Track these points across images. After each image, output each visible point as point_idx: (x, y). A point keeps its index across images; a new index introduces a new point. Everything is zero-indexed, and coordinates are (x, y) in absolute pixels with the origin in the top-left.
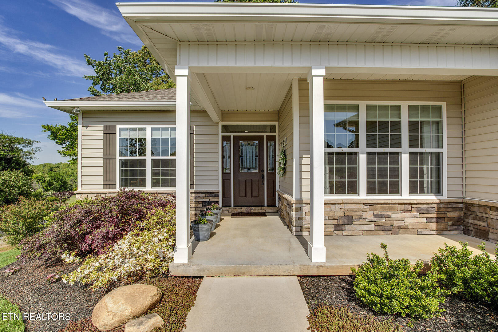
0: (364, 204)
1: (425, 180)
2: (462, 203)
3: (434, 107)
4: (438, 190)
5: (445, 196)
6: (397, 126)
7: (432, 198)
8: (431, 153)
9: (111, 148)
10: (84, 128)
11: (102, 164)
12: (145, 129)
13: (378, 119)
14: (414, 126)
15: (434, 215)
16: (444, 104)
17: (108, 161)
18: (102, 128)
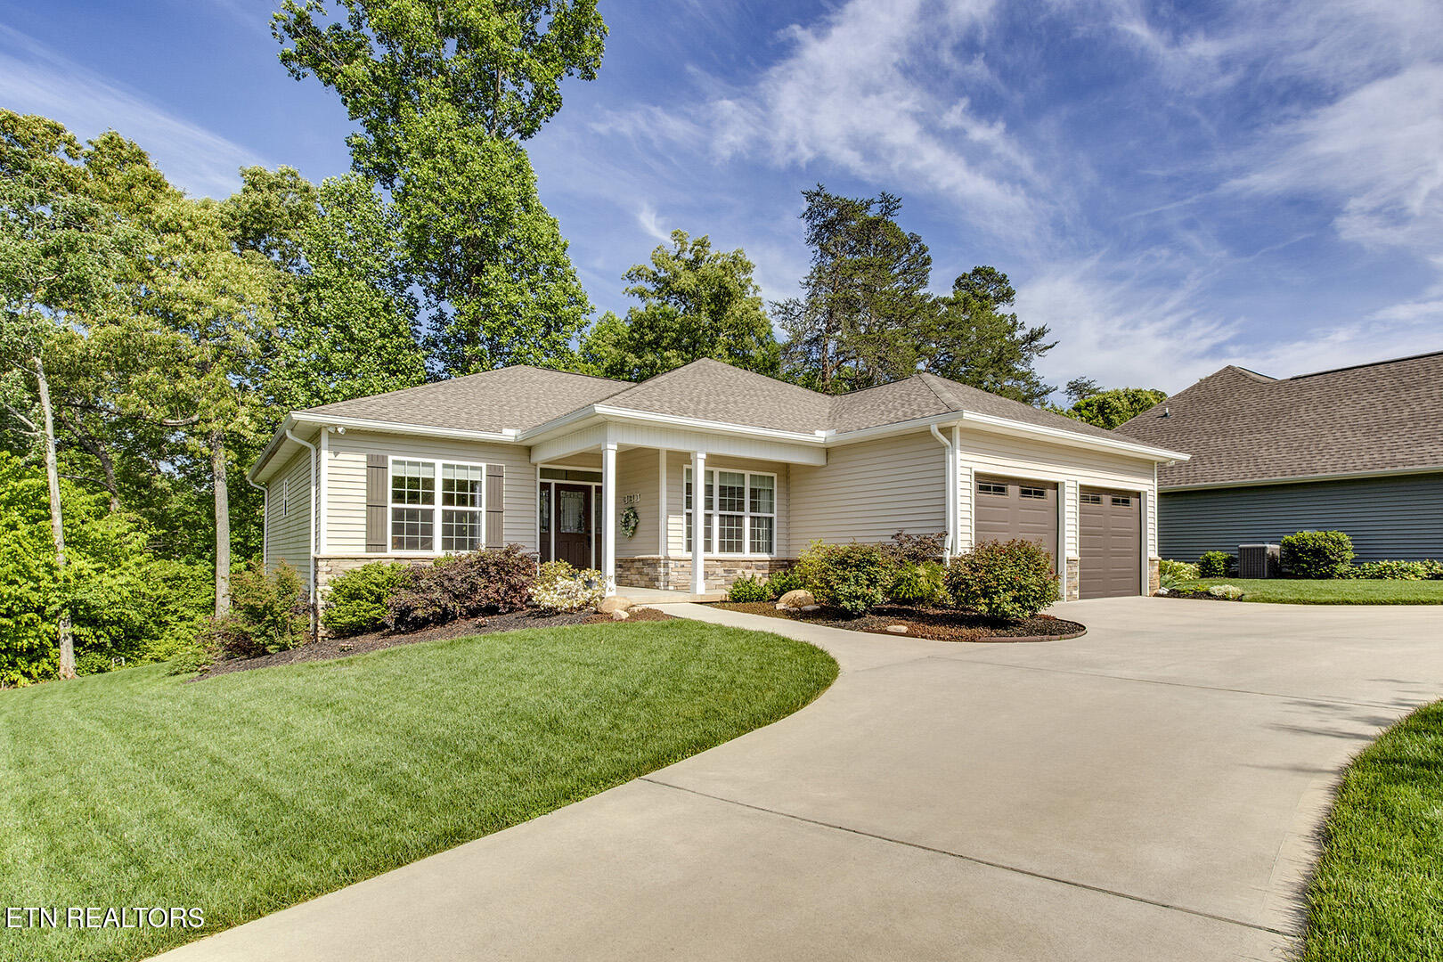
0: (717, 561)
1: (761, 541)
2: (786, 561)
3: (768, 477)
4: (770, 551)
5: (775, 555)
6: (741, 491)
7: (765, 556)
8: (766, 518)
9: (380, 491)
10: (332, 456)
11: (364, 514)
12: (432, 465)
13: (727, 485)
14: (754, 493)
15: (767, 571)
16: (775, 475)
17: (374, 509)
18: (364, 458)
